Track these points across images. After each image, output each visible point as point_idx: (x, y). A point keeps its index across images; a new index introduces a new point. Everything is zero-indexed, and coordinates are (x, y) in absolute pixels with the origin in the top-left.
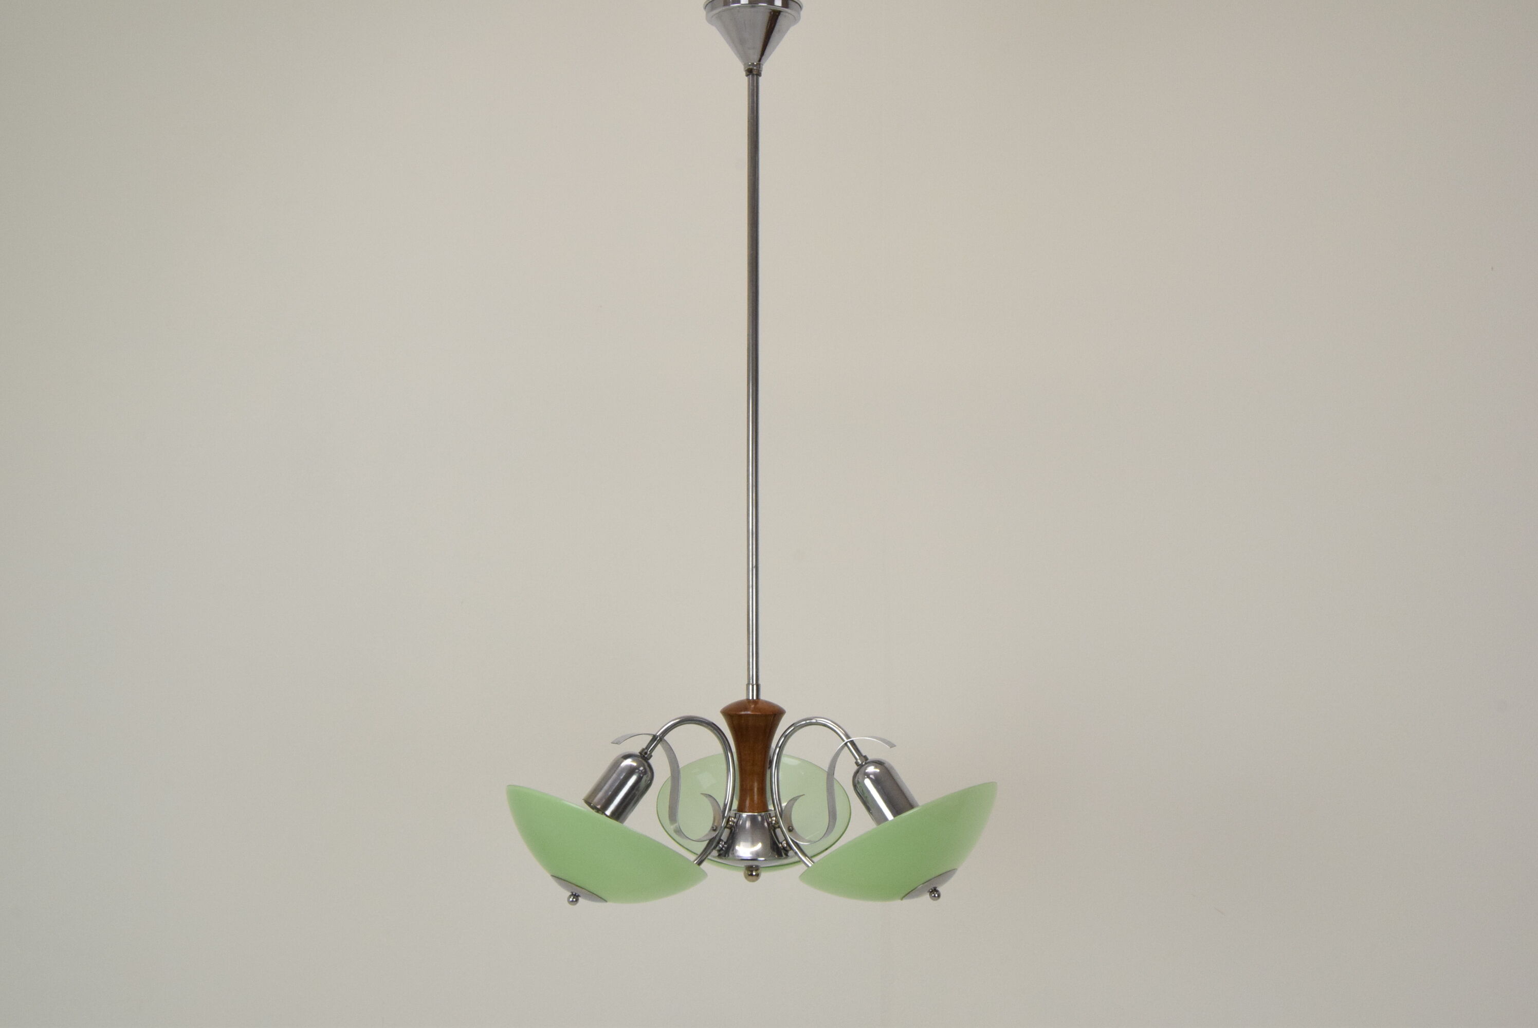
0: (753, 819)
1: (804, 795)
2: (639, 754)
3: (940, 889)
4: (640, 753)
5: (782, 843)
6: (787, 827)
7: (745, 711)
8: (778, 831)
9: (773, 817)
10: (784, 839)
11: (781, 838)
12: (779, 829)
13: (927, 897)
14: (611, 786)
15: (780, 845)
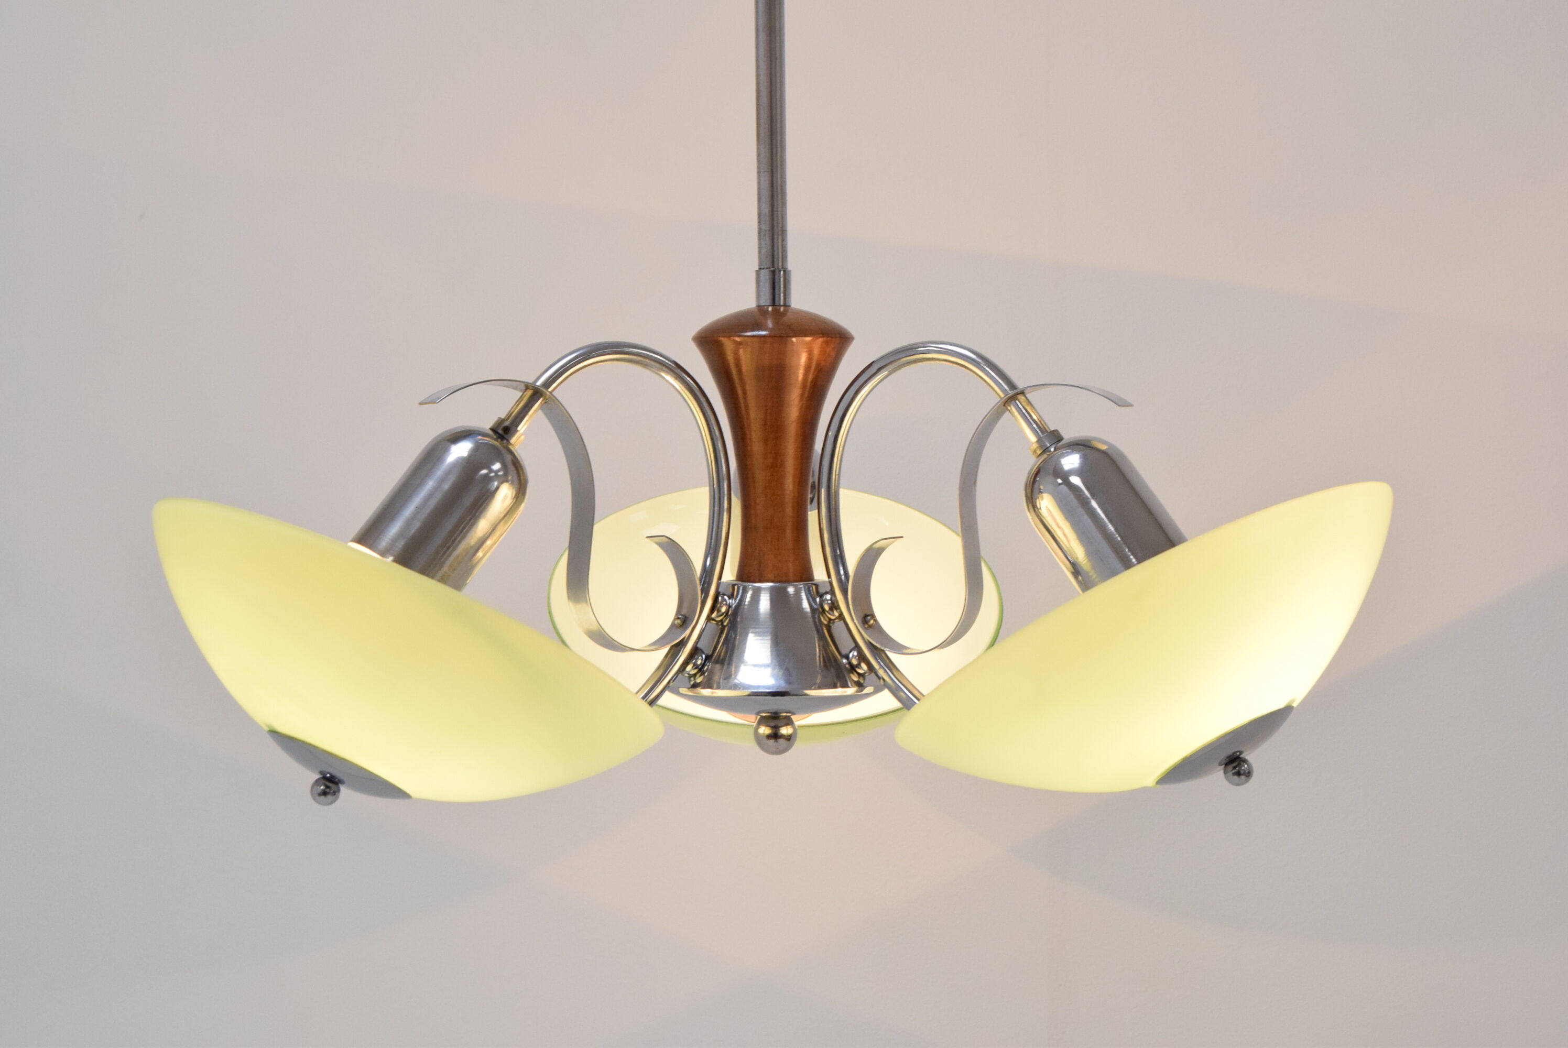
0: (779, 598)
1: (902, 537)
2: (491, 432)
3: (1250, 756)
4: (493, 430)
5: (847, 657)
6: (862, 615)
7: (753, 330)
8: (838, 627)
9: (827, 593)
10: (853, 645)
11: (845, 644)
12: (842, 622)
13: (1218, 777)
14: (419, 510)
15: (845, 661)
